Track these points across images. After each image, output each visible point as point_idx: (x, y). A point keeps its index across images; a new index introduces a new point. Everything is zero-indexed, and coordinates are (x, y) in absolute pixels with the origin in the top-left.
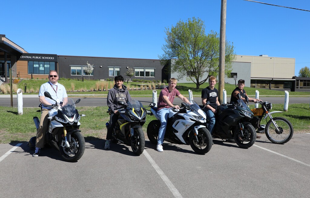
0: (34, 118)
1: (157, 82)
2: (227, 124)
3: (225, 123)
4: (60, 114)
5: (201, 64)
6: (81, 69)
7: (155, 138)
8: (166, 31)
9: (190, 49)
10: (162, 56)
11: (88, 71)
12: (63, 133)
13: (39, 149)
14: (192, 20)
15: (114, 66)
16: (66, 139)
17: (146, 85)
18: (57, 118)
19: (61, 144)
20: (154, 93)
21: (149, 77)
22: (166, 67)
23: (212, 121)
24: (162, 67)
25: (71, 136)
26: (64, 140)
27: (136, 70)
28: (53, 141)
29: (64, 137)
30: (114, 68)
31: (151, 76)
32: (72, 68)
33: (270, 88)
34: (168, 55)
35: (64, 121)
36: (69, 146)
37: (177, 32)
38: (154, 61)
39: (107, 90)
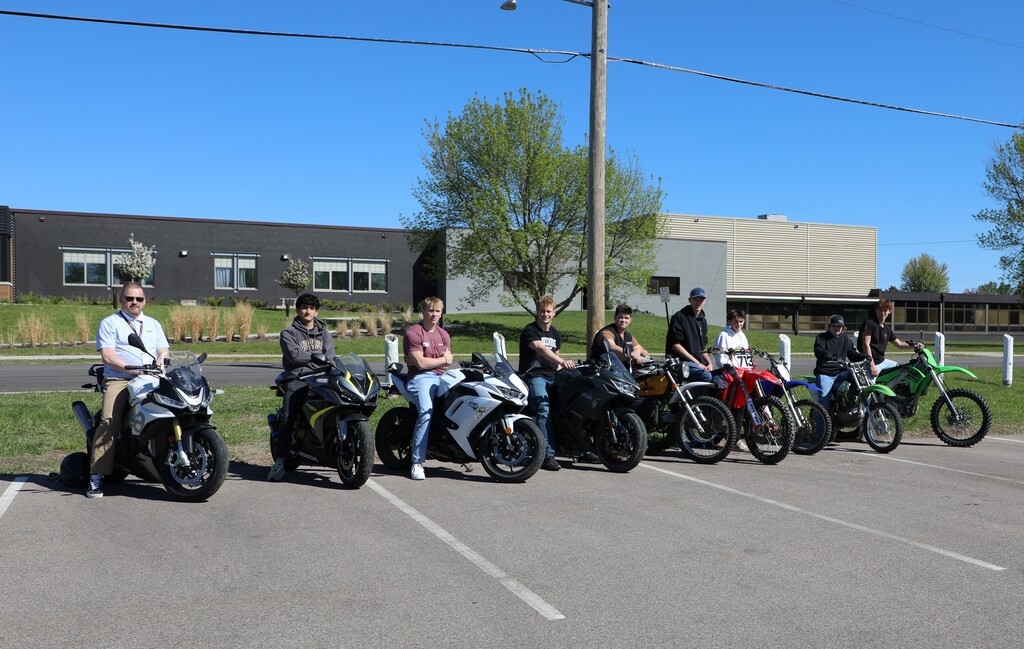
0: (75, 404)
1: (398, 309)
2: (578, 415)
3: (573, 411)
4: (167, 388)
5: (551, 249)
6: (103, 262)
7: (396, 452)
8: (427, 130)
9: (512, 196)
10: (412, 219)
11: (134, 269)
12: (173, 433)
13: (101, 480)
14: (517, 98)
15: (234, 250)
16: (181, 448)
17: (358, 321)
18: (159, 397)
19: (166, 459)
20: (390, 341)
21: (366, 291)
22: (428, 258)
23: (542, 410)
24: (414, 257)
25: (193, 441)
26: (176, 449)
27: (319, 267)
28: (141, 456)
29: (176, 443)
30: (232, 258)
31: (373, 288)
32: (69, 258)
33: (794, 328)
34: (433, 215)
35: (177, 404)
36: (187, 462)
37: (467, 136)
38: (384, 233)
39: (214, 339)
